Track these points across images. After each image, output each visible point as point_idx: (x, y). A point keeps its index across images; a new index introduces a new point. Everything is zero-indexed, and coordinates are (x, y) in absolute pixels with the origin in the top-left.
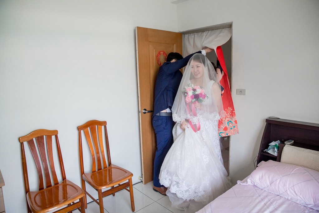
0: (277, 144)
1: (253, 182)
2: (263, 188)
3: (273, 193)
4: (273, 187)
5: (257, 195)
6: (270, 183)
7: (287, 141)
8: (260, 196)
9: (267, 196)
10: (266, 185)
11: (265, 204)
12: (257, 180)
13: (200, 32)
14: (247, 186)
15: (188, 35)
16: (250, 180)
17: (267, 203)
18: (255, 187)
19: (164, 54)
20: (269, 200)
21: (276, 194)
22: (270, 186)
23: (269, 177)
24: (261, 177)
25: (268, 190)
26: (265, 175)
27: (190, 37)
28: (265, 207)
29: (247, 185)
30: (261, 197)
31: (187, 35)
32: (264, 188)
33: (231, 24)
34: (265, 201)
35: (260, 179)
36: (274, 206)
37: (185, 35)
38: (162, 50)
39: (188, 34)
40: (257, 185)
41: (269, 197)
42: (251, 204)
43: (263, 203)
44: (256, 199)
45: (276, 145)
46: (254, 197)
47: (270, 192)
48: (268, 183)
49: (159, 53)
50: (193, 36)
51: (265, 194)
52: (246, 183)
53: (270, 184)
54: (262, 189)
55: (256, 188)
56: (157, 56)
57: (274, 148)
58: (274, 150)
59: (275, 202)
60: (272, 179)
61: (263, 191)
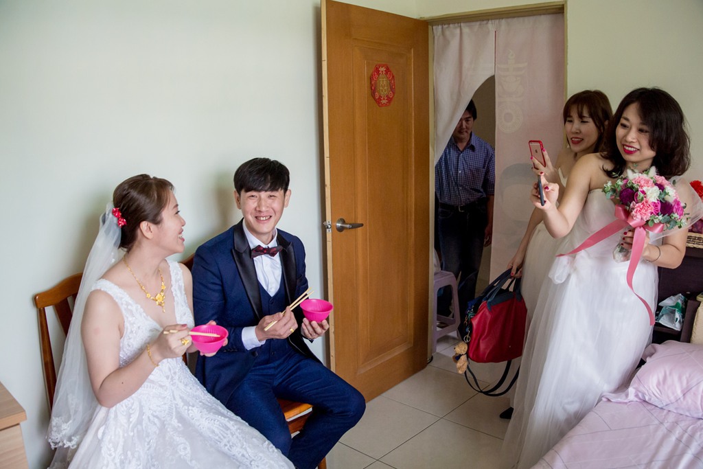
0: (679, 301)
1: (640, 395)
2: (664, 404)
3: (688, 415)
4: (690, 401)
5: (657, 422)
6: (682, 391)
7: (700, 295)
8: (662, 423)
9: (676, 423)
10: (672, 398)
11: (679, 440)
12: (651, 387)
13: (477, 21)
14: (626, 403)
15: (442, 28)
16: (634, 388)
17: (681, 437)
18: (645, 404)
19: (386, 73)
20: (685, 431)
21: (696, 416)
22: (682, 399)
23: (680, 378)
24: (661, 379)
25: (676, 409)
26: (670, 374)
27: (447, 33)
28: (681, 445)
29: (626, 401)
30: (666, 425)
31: (440, 27)
32: (666, 405)
33: (563, 5)
34: (677, 432)
35: (658, 384)
36: (699, 442)
37: (434, 27)
38: (384, 63)
39: (442, 24)
40: (650, 399)
41: (683, 424)
42: (648, 444)
43: (673, 439)
44: (656, 430)
45: (677, 306)
46: (652, 428)
47: (681, 412)
48: (679, 392)
49: (377, 70)
50: (458, 31)
51: (671, 418)
52: (624, 397)
53: (684, 395)
54: (662, 408)
55: (649, 407)
56: (371, 79)
57: (673, 312)
58: (674, 316)
59: (699, 433)
60: (688, 383)
61: (665, 412)
